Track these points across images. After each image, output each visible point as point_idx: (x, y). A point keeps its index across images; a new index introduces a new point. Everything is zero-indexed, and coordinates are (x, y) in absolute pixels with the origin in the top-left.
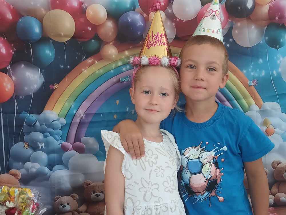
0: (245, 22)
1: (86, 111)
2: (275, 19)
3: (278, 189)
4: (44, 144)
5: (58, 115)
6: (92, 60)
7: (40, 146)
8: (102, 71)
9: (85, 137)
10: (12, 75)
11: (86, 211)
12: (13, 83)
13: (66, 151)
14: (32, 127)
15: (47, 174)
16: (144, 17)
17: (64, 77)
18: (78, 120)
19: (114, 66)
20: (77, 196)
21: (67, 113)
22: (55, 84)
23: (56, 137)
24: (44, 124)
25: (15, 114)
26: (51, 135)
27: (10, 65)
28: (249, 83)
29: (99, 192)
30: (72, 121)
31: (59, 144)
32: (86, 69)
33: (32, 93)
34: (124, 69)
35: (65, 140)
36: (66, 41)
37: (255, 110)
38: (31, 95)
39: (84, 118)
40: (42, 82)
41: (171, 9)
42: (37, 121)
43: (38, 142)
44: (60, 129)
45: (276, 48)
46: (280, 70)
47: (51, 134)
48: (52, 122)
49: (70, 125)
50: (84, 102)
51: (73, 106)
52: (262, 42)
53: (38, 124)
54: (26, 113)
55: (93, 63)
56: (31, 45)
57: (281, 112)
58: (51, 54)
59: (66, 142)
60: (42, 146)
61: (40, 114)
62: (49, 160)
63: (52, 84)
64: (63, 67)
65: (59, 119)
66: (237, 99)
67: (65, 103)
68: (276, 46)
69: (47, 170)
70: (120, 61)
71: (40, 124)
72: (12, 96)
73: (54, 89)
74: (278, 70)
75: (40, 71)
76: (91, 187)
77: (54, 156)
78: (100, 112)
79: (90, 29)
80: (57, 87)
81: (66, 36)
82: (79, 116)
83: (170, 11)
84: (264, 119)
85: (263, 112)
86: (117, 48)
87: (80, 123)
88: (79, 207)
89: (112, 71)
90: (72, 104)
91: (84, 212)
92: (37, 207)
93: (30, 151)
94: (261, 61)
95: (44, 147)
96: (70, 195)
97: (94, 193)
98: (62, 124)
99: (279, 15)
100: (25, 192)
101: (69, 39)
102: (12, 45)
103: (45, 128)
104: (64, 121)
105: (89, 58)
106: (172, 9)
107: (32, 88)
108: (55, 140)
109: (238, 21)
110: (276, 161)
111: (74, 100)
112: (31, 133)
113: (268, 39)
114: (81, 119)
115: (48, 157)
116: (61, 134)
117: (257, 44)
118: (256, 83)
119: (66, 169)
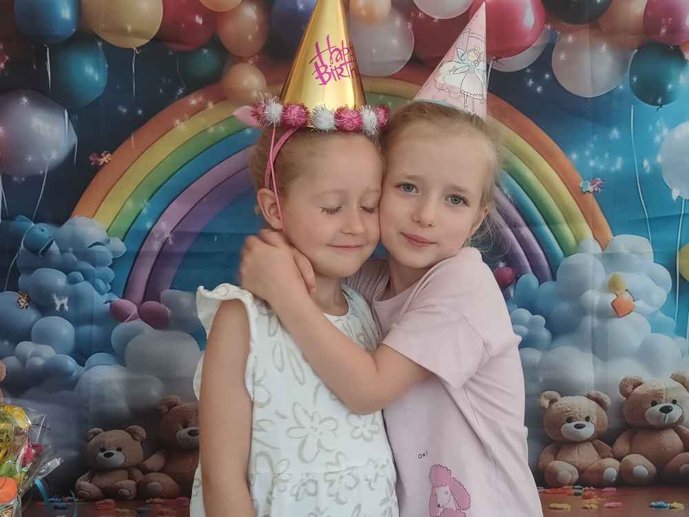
0: (585, 34)
1: (175, 228)
2: (659, 34)
3: (631, 445)
4: (67, 298)
5: (108, 230)
6: (201, 99)
7: (58, 303)
8: (222, 128)
9: (171, 288)
11: (163, 468)
13: (123, 322)
14: (41, 256)
15: (72, 373)
17: (127, 137)
18: (156, 246)
20: (142, 432)
21: (130, 228)
22: (102, 152)
23: (99, 286)
24: (70, 250)
26: (86, 279)
28: (581, 186)
29: (195, 426)
30: (141, 247)
31: (106, 303)
32: (184, 121)
33: (44, 170)
35: (121, 294)
36: (138, 46)
37: (592, 252)
38: (40, 176)
39: (171, 242)
40: (72, 146)
42: (52, 242)
43: (53, 293)
44: (109, 267)
45: (654, 103)
46: (659, 159)
47: (87, 276)
48: (91, 246)
49: (135, 257)
50: (173, 202)
51: (145, 211)
52: (621, 87)
53: (54, 247)
54: (25, 221)
55: (201, 108)
56: (48, 49)
57: (653, 260)
58: (97, 78)
59: (123, 298)
60: (62, 305)
61: (64, 222)
62: (78, 339)
63: (97, 153)
64: (125, 110)
65: (109, 240)
66: (551, 222)
67: (125, 202)
68: (656, 100)
69: (71, 363)
71: (60, 249)
73: (101, 164)
74: (655, 159)
75: (69, 117)
76: (177, 411)
77: (93, 330)
78: (211, 230)
79: (199, 20)
80: (107, 161)
81: (137, 34)
82: (160, 238)
84: (610, 276)
85: (610, 258)
86: (264, 75)
87: (160, 252)
88: (146, 459)
89: (248, 131)
90: (142, 205)
91: (162, 471)
92: (37, 455)
93: (31, 315)
94: (615, 133)
95: (66, 308)
96: (124, 429)
97: (184, 428)
98: (114, 253)
99: (670, 22)
100: (9, 416)
101: (144, 42)
102: (1, 47)
103: (73, 260)
104: (120, 246)
105: (194, 95)
107: (46, 159)
108: (96, 293)
109: (569, 31)
110: (631, 379)
111: (150, 195)
112: (35, 269)
113: (637, 80)
114: (165, 243)
115: (76, 331)
116: (112, 279)
117: (609, 90)
118: (598, 186)
119: (118, 366)
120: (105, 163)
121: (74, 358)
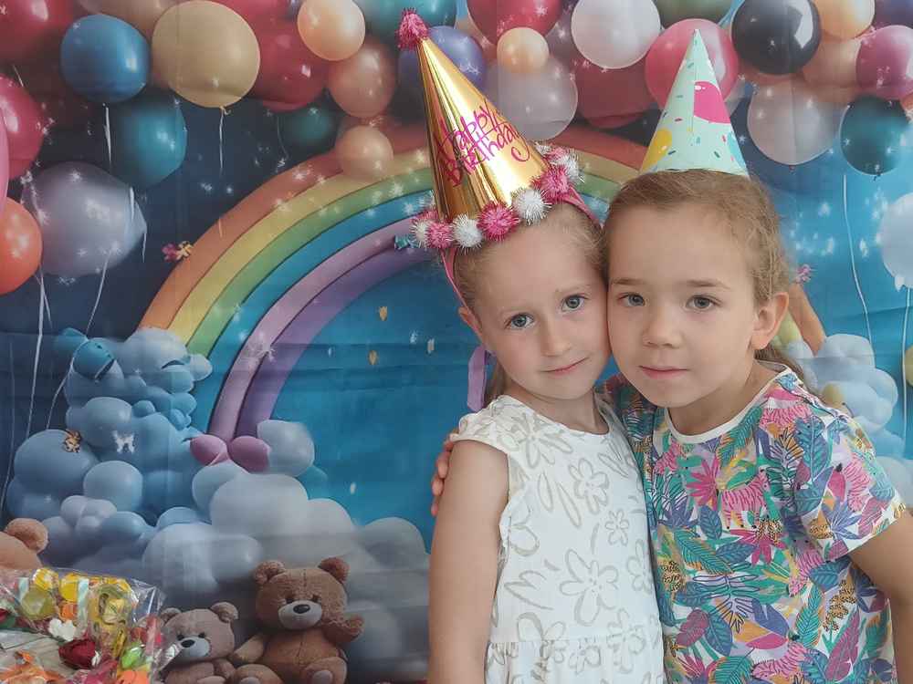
0: (786, 87)
1: (277, 338)
2: (876, 86)
4: (132, 436)
5: (186, 346)
6: (309, 172)
7: (120, 443)
8: (337, 210)
9: (271, 418)
10: (36, 207)
11: (260, 658)
12: (38, 232)
13: (207, 465)
14: (97, 381)
15: (139, 535)
16: (481, 47)
17: (212, 222)
18: (251, 364)
19: (377, 196)
20: (231, 609)
21: (217, 340)
22: (180, 243)
23: (176, 420)
24: (137, 371)
25: (38, 332)
26: (158, 410)
27: (32, 173)
29: (304, 599)
30: (231, 367)
31: (185, 440)
32: (287, 201)
33: (101, 268)
34: (409, 208)
35: (206, 427)
36: (227, 105)
37: (802, 357)
38: (96, 275)
39: (271, 358)
40: (140, 236)
41: (566, 31)
42: (113, 361)
43: (114, 430)
44: (189, 392)
45: (871, 171)
46: (878, 239)
47: (160, 406)
48: (164, 367)
49: (224, 378)
50: (275, 306)
51: (236, 318)
52: (831, 152)
53: (116, 369)
54: (77, 335)
55: (309, 184)
56: (107, 109)
57: (874, 366)
58: (172, 146)
59: (208, 433)
60: (126, 446)
61: (126, 338)
62: (147, 490)
63: (172, 243)
64: (210, 188)
65: (189, 358)
67: (210, 308)
68: (873, 166)
69: (137, 523)
70: (397, 182)
71: (124, 371)
72: (33, 277)
73: (179, 258)
74: (873, 239)
75: (135, 198)
76: (280, 581)
77: (167, 477)
78: (323, 341)
79: (306, 72)
80: (186, 254)
81: (226, 89)
82: (257, 353)
83: (562, 34)
84: (824, 388)
85: (823, 364)
86: (390, 140)
87: (257, 372)
88: (242, 644)
89: (371, 213)
90: (233, 311)
91: (258, 661)
93: (84, 459)
94: (825, 208)
95: (132, 449)
96: (209, 608)
97: (288, 603)
98: (196, 374)
99: (887, 72)
101: (235, 99)
102: (44, 106)
103: (141, 385)
104: (204, 365)
105: (299, 167)
106: (570, 30)
107: (105, 253)
108: (172, 428)
109: (765, 84)
111: (243, 298)
112: (90, 399)
113: (850, 142)
114: (263, 360)
115: (144, 479)
116: (193, 409)
117: (817, 156)
118: (806, 274)
119: (201, 523)
120: (183, 256)
121: (142, 516)
